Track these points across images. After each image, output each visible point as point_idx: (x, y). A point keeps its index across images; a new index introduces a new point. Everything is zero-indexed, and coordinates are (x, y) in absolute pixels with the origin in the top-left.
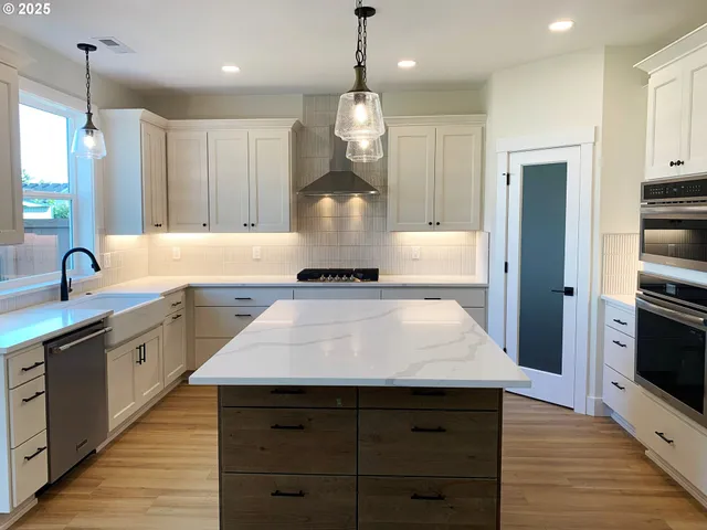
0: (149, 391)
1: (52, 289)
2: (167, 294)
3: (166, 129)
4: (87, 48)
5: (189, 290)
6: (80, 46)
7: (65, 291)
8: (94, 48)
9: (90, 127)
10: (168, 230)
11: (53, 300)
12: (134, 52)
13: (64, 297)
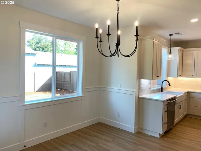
0: (181, 116)
1: (159, 89)
2: (185, 93)
3: (183, 51)
4: (171, 35)
5: (188, 93)
6: (169, 35)
7: (162, 90)
8: (173, 35)
9: (170, 53)
10: (182, 77)
11: (159, 91)
12: (181, 34)
13: (162, 91)
